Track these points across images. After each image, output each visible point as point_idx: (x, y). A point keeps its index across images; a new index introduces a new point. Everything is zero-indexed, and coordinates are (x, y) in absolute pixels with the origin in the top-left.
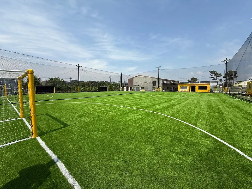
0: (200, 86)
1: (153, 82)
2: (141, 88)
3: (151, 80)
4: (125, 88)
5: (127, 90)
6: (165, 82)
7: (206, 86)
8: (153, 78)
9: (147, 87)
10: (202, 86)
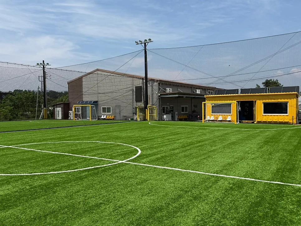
0: (267, 101)
1: (134, 89)
2: (104, 110)
3: (129, 85)
4: (59, 111)
5: (66, 116)
6: (169, 90)
7: (286, 100)
8: (133, 77)
9: (119, 106)
10: (273, 101)
